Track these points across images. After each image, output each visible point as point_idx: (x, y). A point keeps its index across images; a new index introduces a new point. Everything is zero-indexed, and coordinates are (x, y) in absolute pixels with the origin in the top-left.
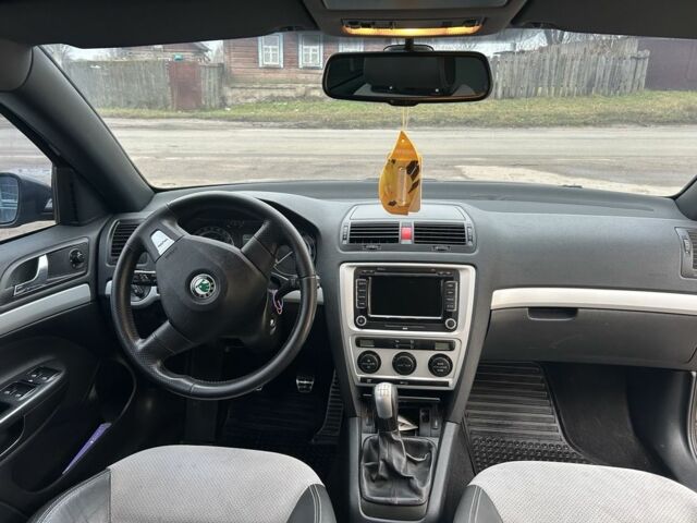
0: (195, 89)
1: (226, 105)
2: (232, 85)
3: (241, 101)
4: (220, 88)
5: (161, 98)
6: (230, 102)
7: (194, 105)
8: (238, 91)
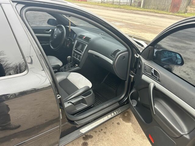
0: (178, 6)
1: (187, 12)
2: (191, 6)
3: (193, 12)
4: (187, 7)
5: (167, 8)
6: (188, 11)
7: (176, 11)
8: (193, 8)
